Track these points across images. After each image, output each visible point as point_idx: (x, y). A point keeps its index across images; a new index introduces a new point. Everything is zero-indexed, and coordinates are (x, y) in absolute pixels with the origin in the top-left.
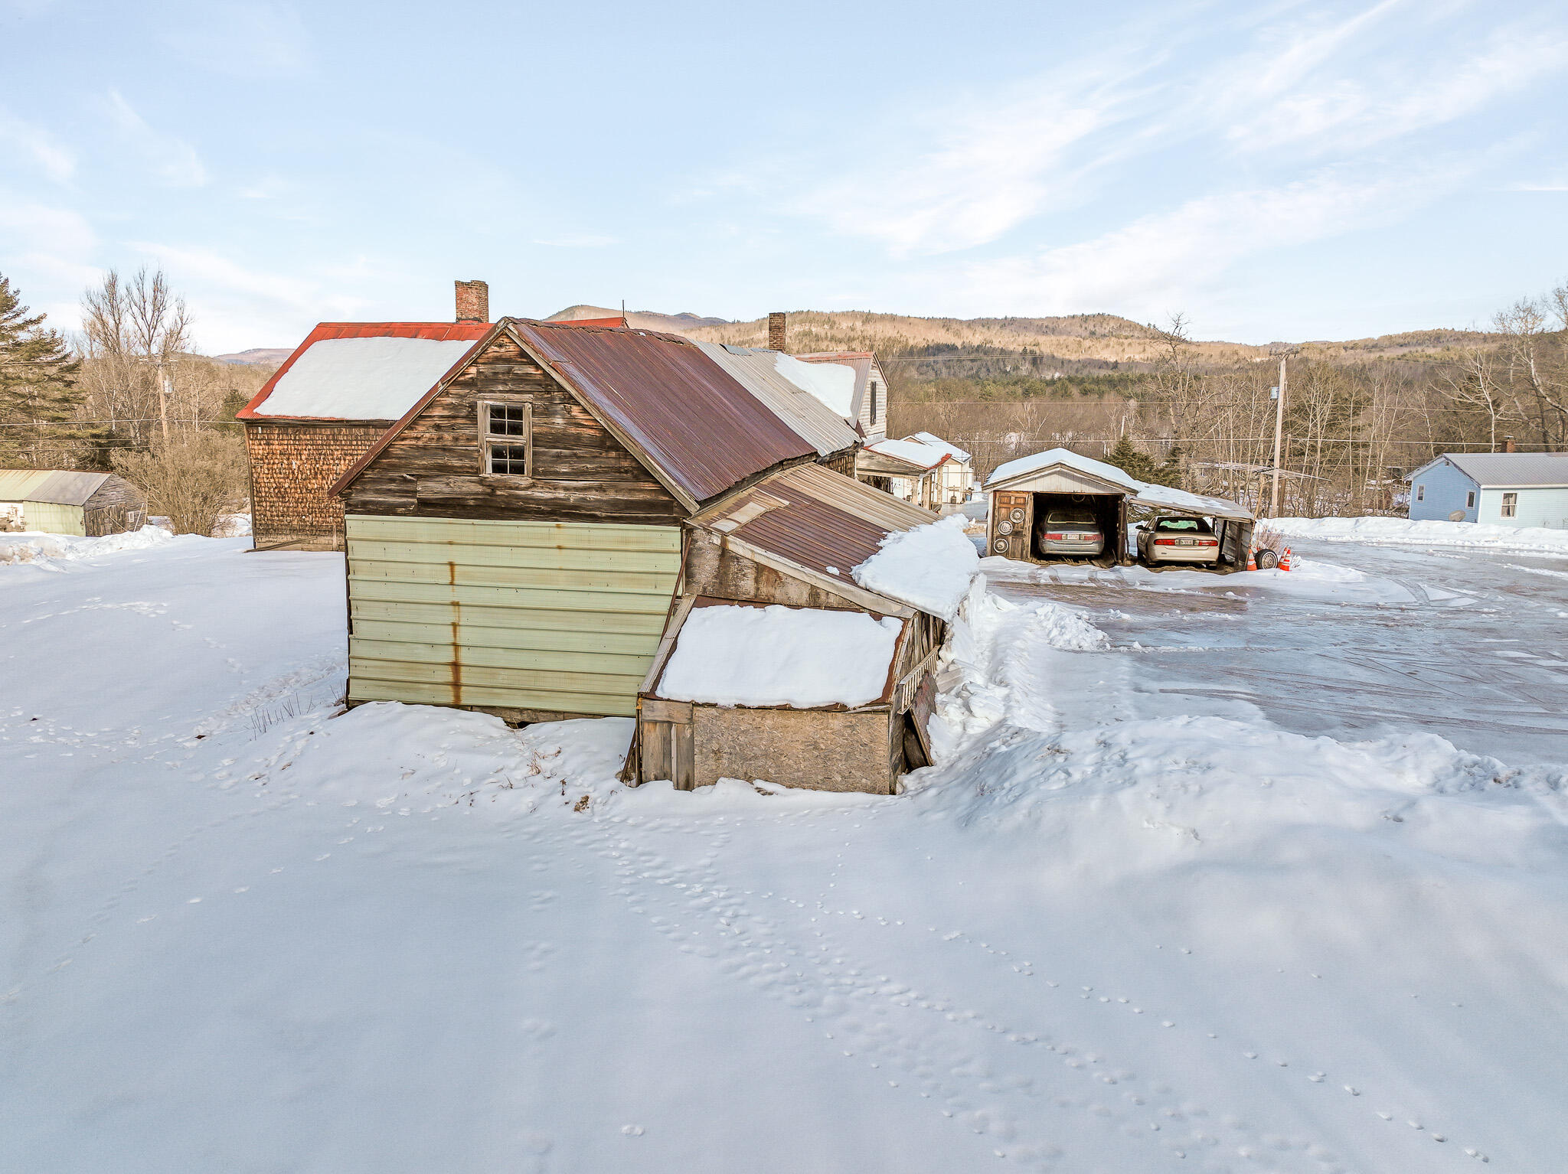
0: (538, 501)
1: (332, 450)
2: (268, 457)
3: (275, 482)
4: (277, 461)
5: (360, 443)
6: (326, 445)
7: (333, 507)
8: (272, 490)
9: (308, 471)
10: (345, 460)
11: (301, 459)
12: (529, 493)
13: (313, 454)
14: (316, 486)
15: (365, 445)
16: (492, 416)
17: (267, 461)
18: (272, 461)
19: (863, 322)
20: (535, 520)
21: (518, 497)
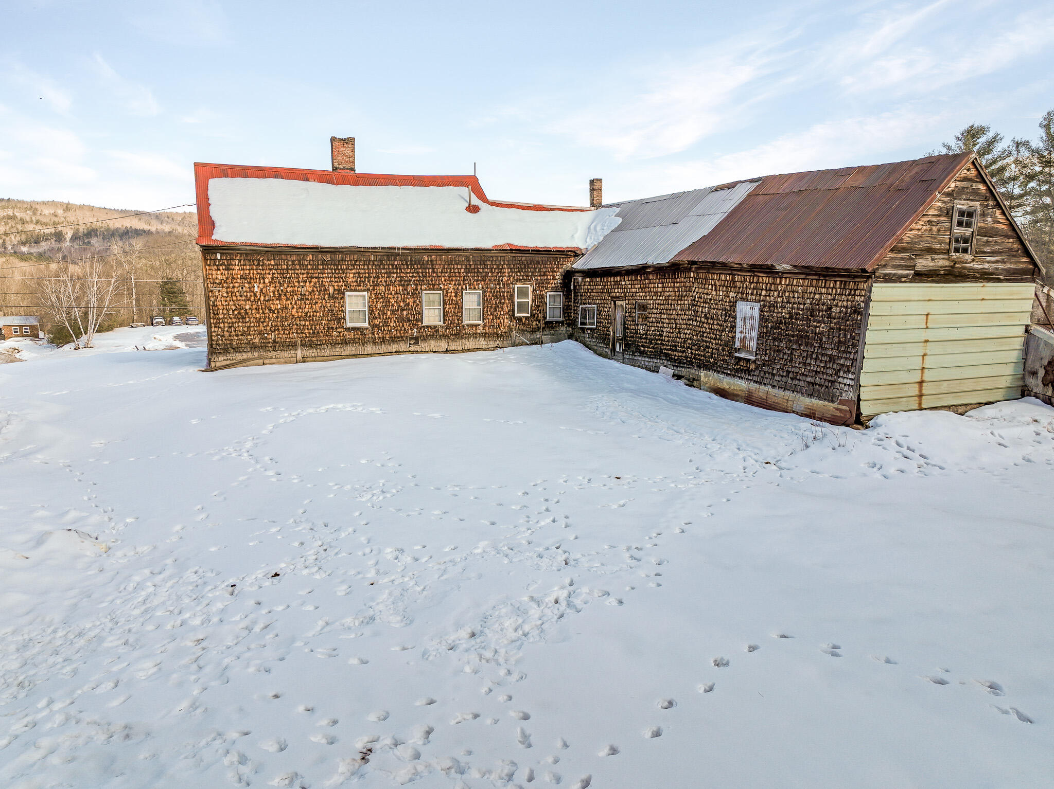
0: (975, 270)
1: (297, 274)
2: (228, 281)
3: (234, 305)
4: (237, 285)
5: (326, 267)
6: (291, 270)
7: (297, 325)
8: (231, 311)
9: (272, 294)
10: (310, 282)
11: (264, 283)
12: (972, 265)
13: (277, 278)
14: (279, 307)
15: (331, 269)
16: (959, 216)
17: (225, 285)
18: (231, 285)
19: (64, 210)
20: (972, 282)
21: (965, 268)
